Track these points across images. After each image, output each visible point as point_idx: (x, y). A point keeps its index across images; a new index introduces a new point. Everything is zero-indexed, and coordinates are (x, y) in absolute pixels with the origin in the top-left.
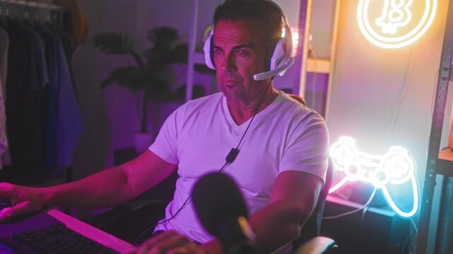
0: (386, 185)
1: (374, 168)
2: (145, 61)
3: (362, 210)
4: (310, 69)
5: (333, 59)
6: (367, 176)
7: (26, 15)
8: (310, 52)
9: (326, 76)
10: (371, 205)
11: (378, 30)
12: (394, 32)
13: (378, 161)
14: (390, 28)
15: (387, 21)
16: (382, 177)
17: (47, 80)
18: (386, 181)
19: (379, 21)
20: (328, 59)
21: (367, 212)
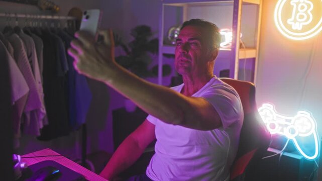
0: (295, 137)
1: (287, 126)
2: (130, 50)
3: (279, 154)
4: (242, 57)
5: (258, 48)
6: (282, 130)
7: (53, 25)
8: (241, 45)
9: (254, 59)
10: (285, 151)
11: (289, 27)
12: (300, 28)
13: (290, 121)
14: (297, 26)
15: (295, 21)
16: (293, 131)
17: (67, 68)
18: (296, 135)
19: (289, 21)
20: (254, 48)
21: (283, 155)
